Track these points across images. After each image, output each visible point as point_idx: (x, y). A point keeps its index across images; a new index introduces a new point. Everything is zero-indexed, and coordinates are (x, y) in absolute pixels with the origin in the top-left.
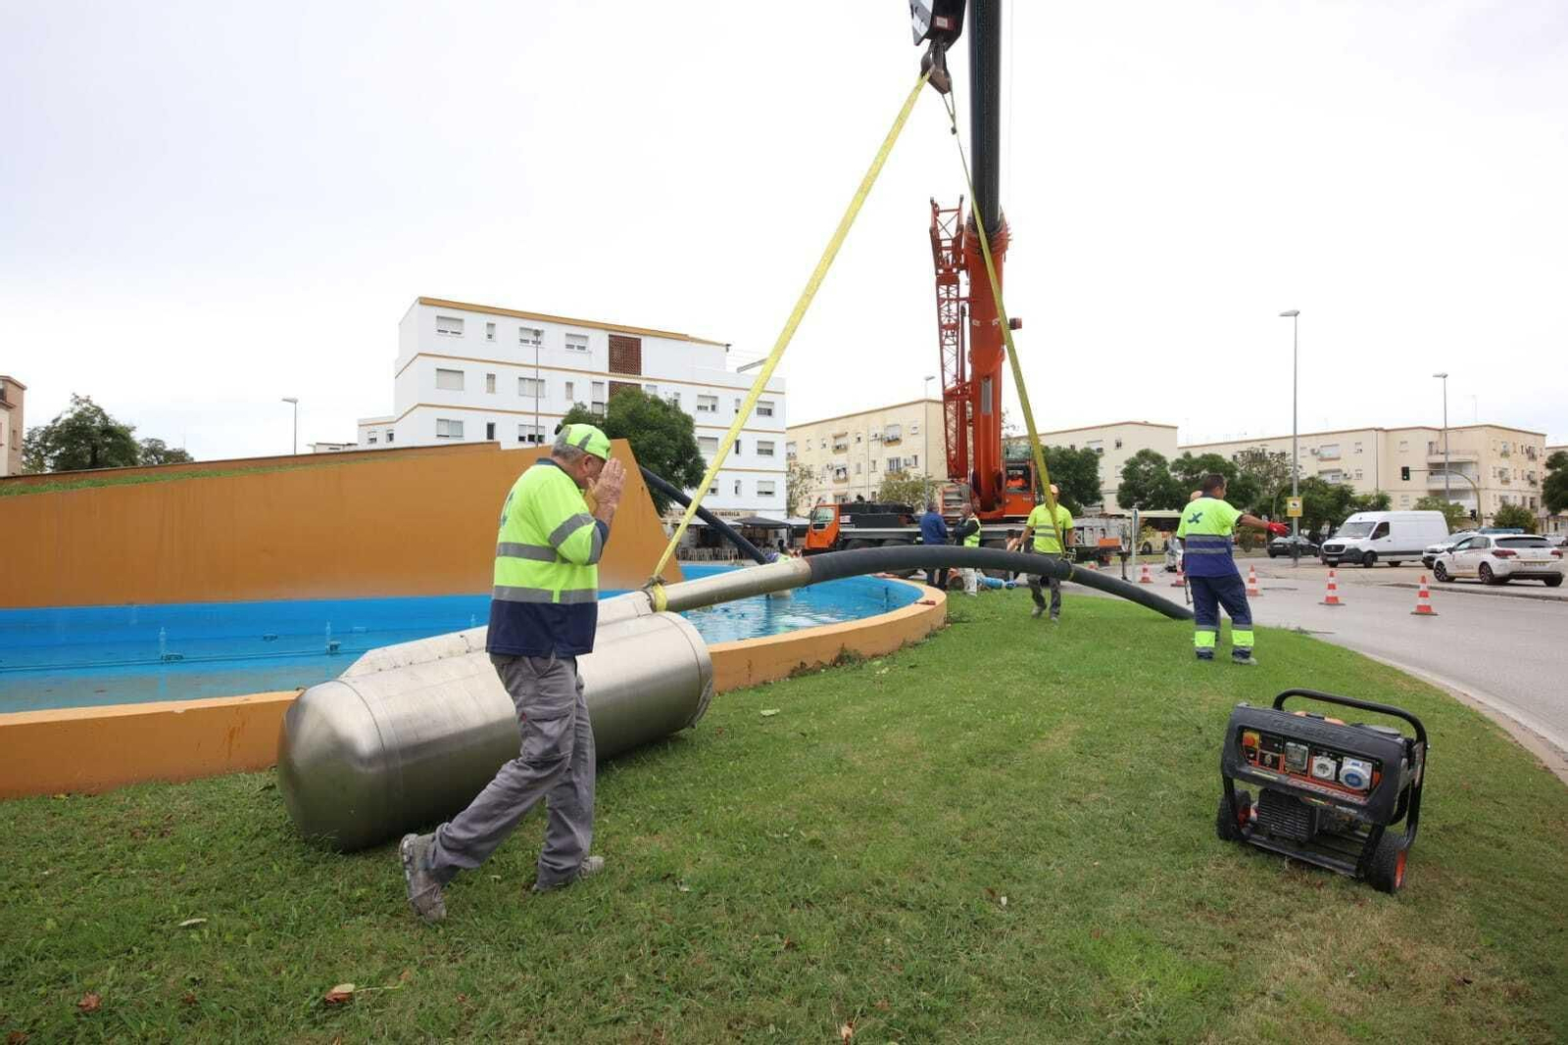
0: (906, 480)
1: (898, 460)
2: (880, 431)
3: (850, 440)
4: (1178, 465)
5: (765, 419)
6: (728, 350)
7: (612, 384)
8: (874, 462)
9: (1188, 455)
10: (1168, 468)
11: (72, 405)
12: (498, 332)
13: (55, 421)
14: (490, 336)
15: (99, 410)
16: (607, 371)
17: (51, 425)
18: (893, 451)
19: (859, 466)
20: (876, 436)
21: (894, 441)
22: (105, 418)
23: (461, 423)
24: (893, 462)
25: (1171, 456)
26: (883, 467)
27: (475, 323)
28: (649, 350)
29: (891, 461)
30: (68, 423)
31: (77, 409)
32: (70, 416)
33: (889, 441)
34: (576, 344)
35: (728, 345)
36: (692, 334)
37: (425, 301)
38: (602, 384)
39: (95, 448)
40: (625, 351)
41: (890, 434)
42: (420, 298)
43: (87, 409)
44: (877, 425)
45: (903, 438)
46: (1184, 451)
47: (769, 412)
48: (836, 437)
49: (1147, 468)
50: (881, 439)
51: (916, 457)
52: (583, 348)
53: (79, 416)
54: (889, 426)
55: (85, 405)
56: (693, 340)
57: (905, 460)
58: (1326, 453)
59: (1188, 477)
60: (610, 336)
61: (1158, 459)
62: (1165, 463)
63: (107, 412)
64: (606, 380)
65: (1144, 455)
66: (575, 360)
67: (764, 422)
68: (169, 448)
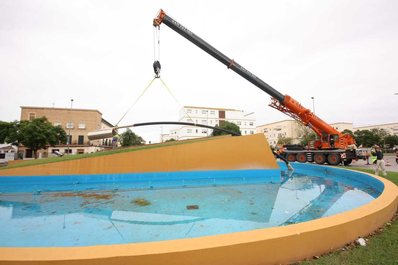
0: (284, 138)
1: (281, 134)
2: (276, 127)
3: (268, 130)
4: (356, 133)
5: (251, 126)
6: (243, 112)
7: (219, 120)
8: (275, 134)
9: (358, 130)
10: (353, 134)
11: (126, 130)
12: (198, 112)
13: (124, 132)
14: (196, 113)
15: (130, 130)
16: (218, 118)
17: (123, 133)
18: (279, 132)
19: (271, 135)
20: (275, 129)
21: (279, 130)
22: (131, 131)
23: (191, 130)
24: (280, 135)
25: (353, 131)
26: (277, 135)
27: (194, 110)
28: (227, 113)
29: (279, 134)
30: (126, 133)
31: (127, 130)
32: (126, 131)
33: (278, 130)
34: (212, 113)
35: (243, 111)
36: (235, 109)
37: (185, 107)
38: (217, 120)
39: (130, 137)
40: (222, 114)
41: (279, 128)
42: (184, 106)
43: (129, 130)
44: (275, 126)
45: (282, 129)
46: (357, 129)
47: (252, 125)
48: (264, 129)
49: (347, 134)
50: (276, 129)
51: (285, 133)
52: (214, 114)
53: (127, 132)
54: (278, 126)
55: (128, 129)
56: (236, 110)
57: (283, 134)
58: (395, 128)
59: (359, 136)
60: (219, 111)
61: (350, 132)
62: (352, 132)
63: (132, 131)
64: (218, 120)
65: (346, 131)
66: (213, 116)
67: (251, 127)
68: (139, 136)
